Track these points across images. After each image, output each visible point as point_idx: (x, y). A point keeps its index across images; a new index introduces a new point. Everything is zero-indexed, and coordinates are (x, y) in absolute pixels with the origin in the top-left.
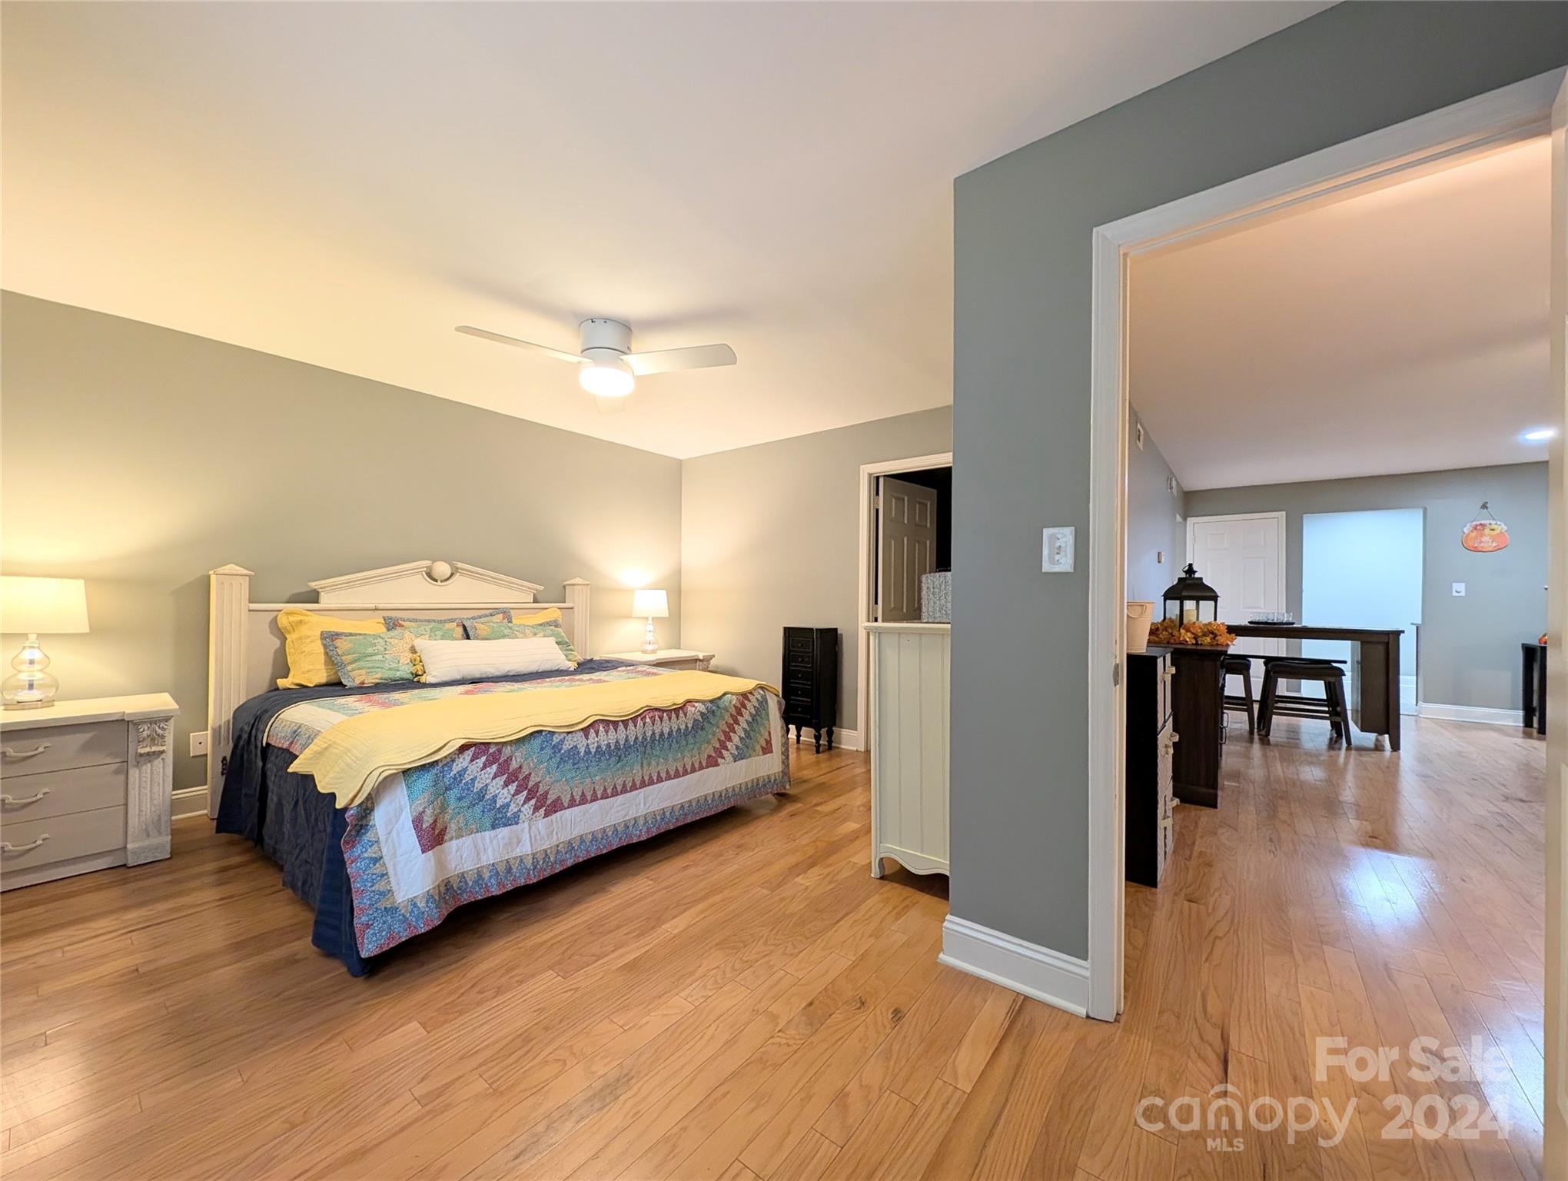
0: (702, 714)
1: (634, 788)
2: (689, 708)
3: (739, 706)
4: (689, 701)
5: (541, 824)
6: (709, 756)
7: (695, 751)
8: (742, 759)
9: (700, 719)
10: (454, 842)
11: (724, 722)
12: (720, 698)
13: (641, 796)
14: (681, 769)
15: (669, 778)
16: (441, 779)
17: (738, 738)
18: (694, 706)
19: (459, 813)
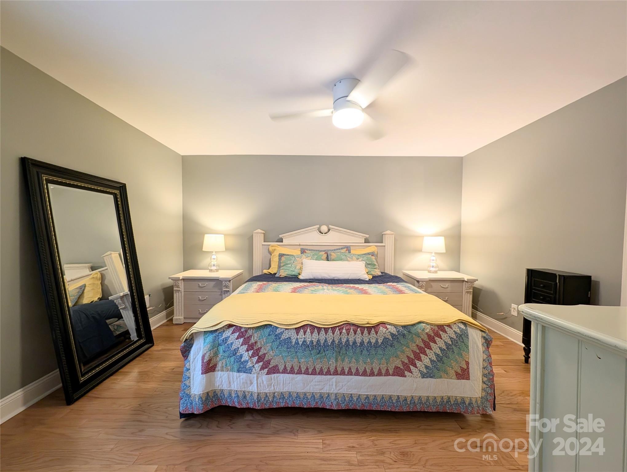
0: (392, 335)
1: (328, 373)
2: (381, 328)
3: (433, 335)
4: (383, 323)
5: (264, 377)
6: (397, 368)
7: (384, 361)
8: (431, 377)
9: (390, 338)
10: (220, 373)
11: (414, 345)
12: (413, 325)
13: (334, 380)
14: (368, 371)
15: (357, 374)
16: (217, 339)
17: (428, 360)
18: (386, 327)
19: (224, 359)
